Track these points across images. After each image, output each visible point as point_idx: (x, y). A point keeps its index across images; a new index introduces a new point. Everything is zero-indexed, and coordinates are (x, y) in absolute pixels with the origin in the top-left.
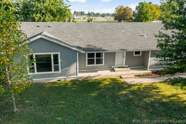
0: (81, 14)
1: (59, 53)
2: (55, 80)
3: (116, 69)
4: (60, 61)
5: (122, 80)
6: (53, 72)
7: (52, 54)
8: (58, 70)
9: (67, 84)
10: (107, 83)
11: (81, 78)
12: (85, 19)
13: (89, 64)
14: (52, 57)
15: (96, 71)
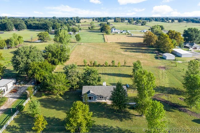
0: (121, 21)
5: (107, 103)
6: (92, 100)
7: (92, 97)
13: (100, 98)
15: (102, 100)
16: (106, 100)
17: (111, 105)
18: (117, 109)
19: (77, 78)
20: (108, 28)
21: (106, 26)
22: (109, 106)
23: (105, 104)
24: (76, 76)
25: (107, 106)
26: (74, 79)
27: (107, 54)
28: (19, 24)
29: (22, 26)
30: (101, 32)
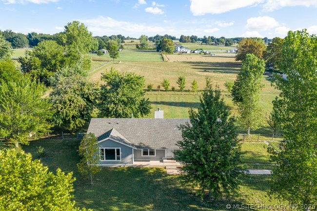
0: (190, 40)
1: (120, 148)
2: (117, 165)
3: (164, 160)
4: (121, 153)
5: (165, 170)
6: (116, 160)
7: (116, 148)
8: (119, 159)
9: (123, 170)
10: (151, 171)
11: (135, 165)
12: (194, 52)
13: (143, 155)
14: (116, 151)
15: (149, 161)
16: (162, 161)
17: (181, 177)
18: (203, 192)
19: (80, 98)
20: (169, 44)
21: (166, 42)
22: (172, 181)
23: (159, 173)
24: (78, 92)
25: (165, 181)
26: (70, 101)
27: (168, 75)
28: (15, 37)
29: (19, 40)
30: (158, 51)
